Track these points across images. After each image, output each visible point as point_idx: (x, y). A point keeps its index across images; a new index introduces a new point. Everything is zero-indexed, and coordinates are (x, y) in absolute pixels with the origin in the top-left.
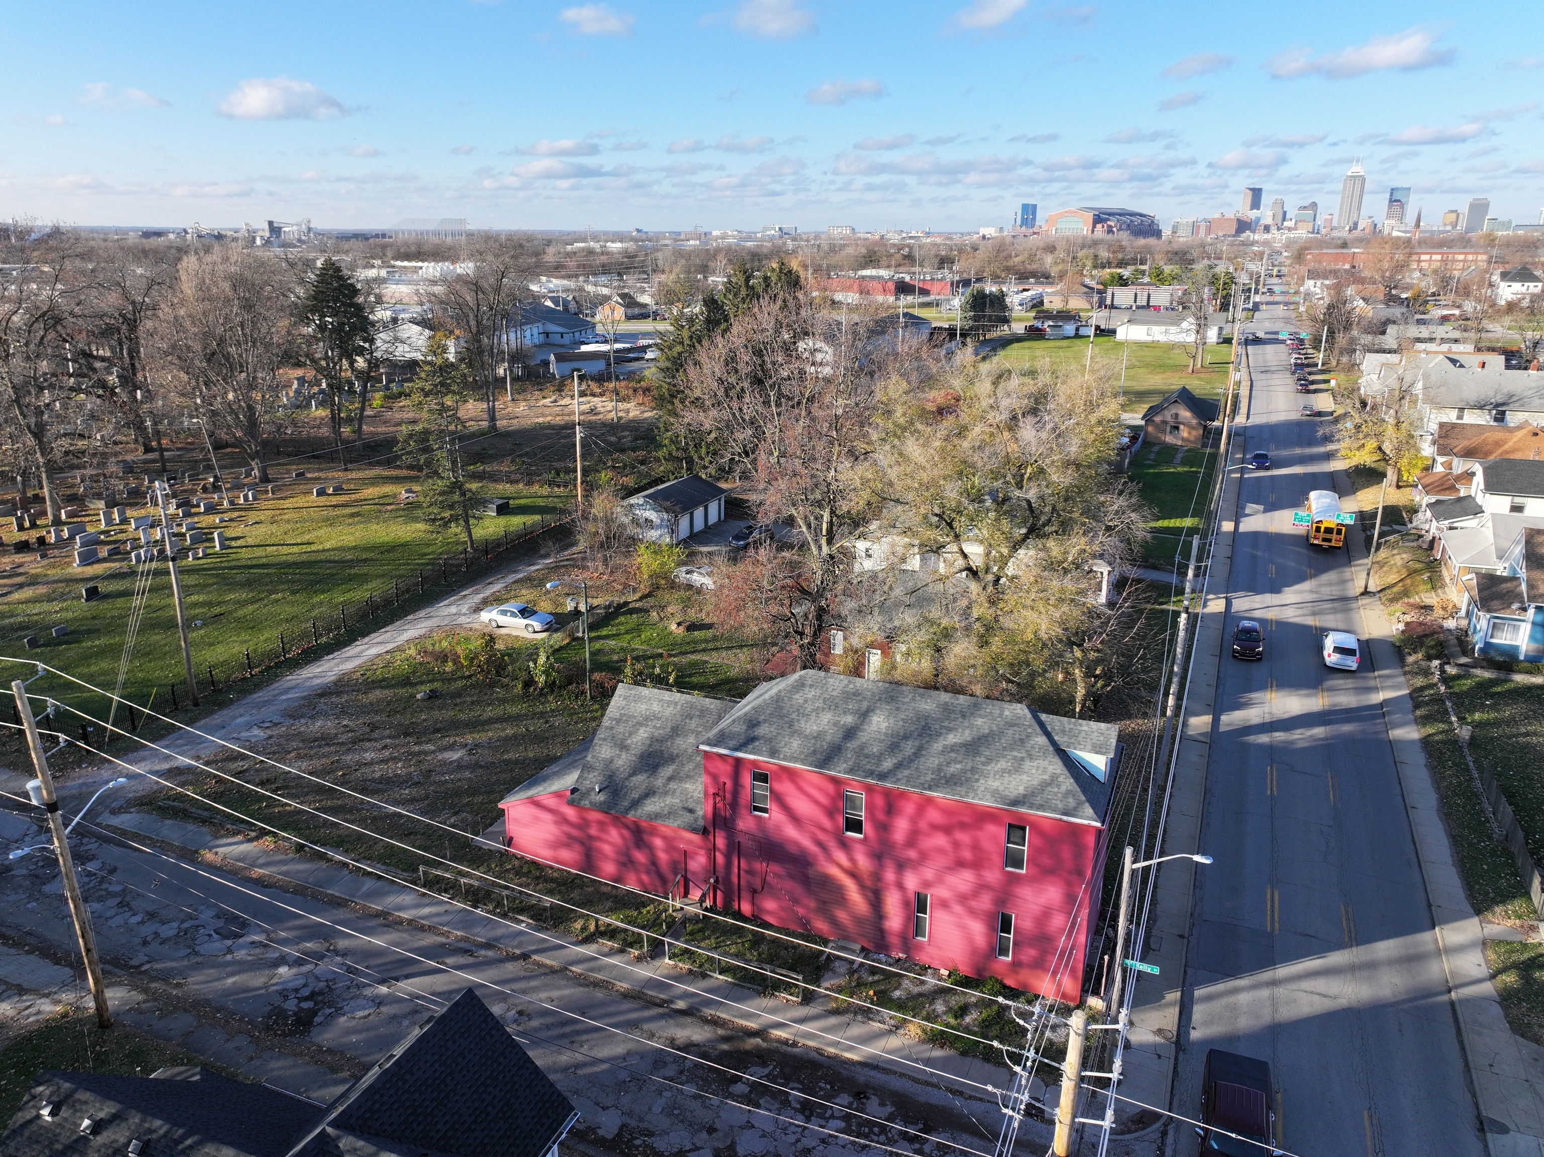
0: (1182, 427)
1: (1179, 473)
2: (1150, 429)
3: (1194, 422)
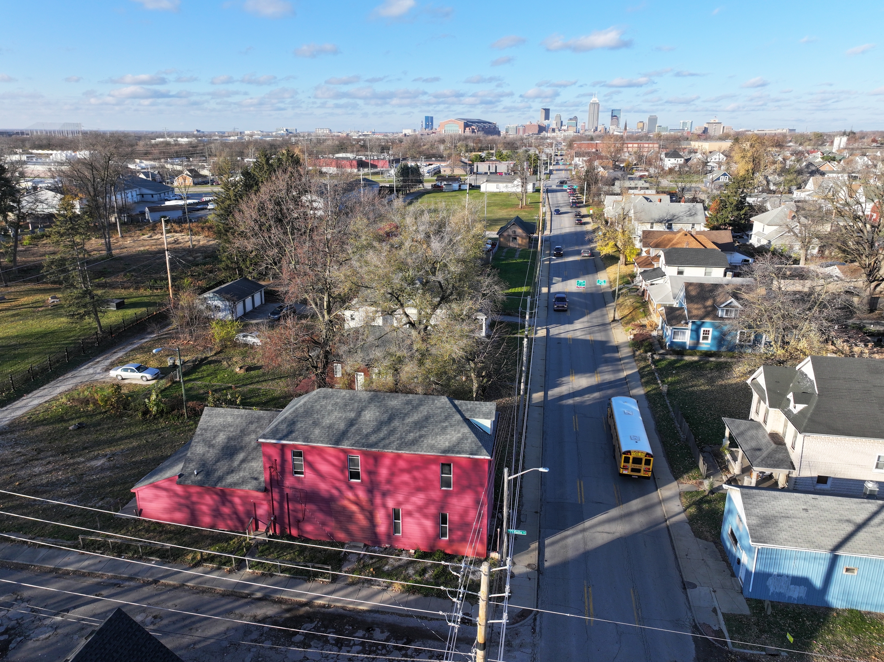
0: (518, 238)
1: (518, 263)
2: (502, 239)
3: (524, 235)
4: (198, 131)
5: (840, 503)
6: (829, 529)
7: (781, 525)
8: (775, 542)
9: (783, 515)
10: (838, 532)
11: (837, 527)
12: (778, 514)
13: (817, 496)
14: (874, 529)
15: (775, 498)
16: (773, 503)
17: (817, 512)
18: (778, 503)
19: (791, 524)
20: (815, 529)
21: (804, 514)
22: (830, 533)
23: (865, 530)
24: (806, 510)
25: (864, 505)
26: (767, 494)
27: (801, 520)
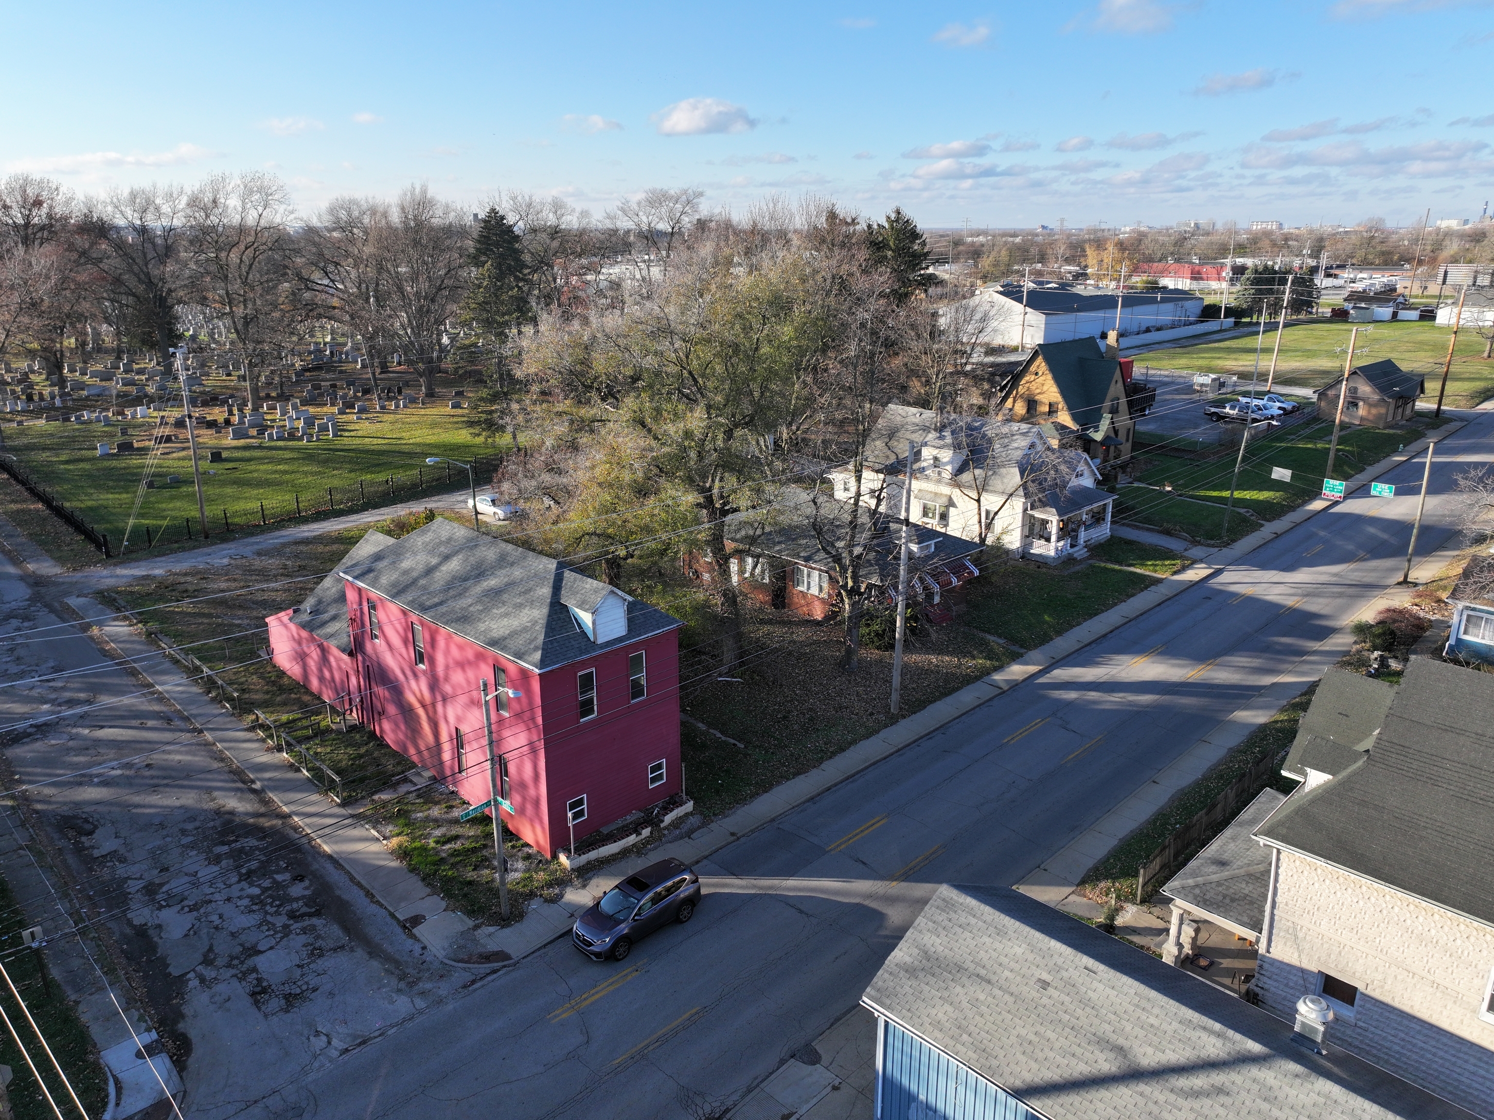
0: (1361, 404)
2: (1323, 404)
3: (1376, 397)
4: (1043, 227)
5: (1144, 1003)
6: (1057, 1045)
7: (958, 989)
8: (911, 1016)
9: (983, 972)
10: (1074, 1062)
11: (1079, 1051)
12: (972, 966)
13: (1101, 967)
14: (1172, 1097)
15: (1001, 932)
16: (986, 939)
17: (1067, 999)
18: (997, 945)
19: (982, 997)
20: (1023, 1032)
21: (1031, 992)
22: (1051, 1055)
23: (1142, 1087)
24: (1045, 984)
25: (1204, 1035)
26: (989, 918)
27: (1011, 1000)
